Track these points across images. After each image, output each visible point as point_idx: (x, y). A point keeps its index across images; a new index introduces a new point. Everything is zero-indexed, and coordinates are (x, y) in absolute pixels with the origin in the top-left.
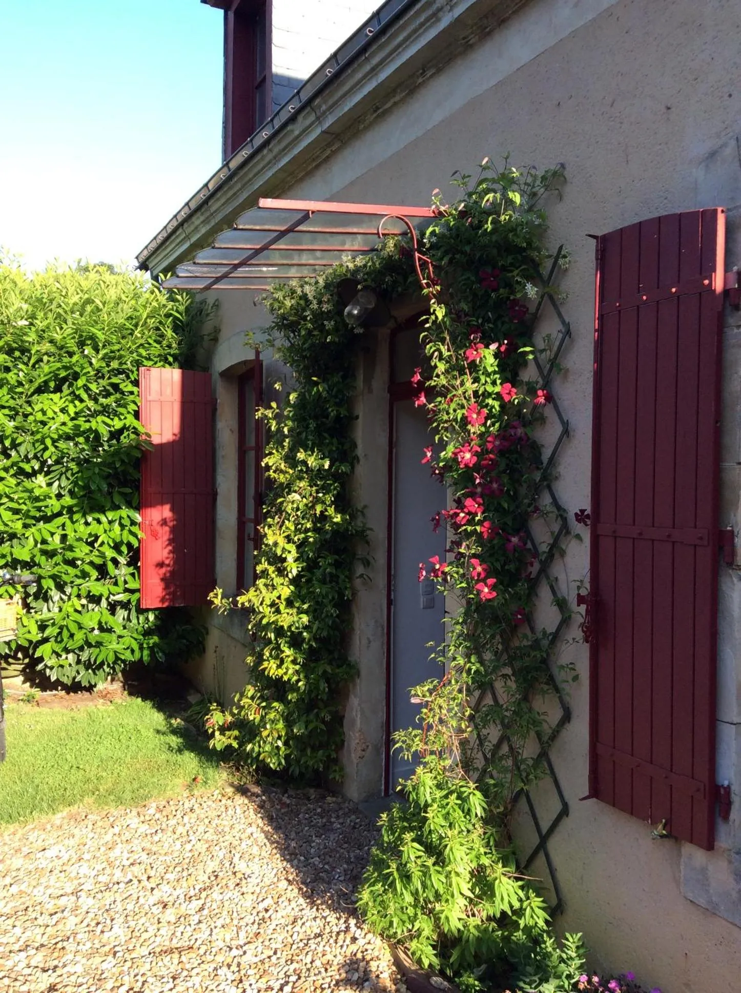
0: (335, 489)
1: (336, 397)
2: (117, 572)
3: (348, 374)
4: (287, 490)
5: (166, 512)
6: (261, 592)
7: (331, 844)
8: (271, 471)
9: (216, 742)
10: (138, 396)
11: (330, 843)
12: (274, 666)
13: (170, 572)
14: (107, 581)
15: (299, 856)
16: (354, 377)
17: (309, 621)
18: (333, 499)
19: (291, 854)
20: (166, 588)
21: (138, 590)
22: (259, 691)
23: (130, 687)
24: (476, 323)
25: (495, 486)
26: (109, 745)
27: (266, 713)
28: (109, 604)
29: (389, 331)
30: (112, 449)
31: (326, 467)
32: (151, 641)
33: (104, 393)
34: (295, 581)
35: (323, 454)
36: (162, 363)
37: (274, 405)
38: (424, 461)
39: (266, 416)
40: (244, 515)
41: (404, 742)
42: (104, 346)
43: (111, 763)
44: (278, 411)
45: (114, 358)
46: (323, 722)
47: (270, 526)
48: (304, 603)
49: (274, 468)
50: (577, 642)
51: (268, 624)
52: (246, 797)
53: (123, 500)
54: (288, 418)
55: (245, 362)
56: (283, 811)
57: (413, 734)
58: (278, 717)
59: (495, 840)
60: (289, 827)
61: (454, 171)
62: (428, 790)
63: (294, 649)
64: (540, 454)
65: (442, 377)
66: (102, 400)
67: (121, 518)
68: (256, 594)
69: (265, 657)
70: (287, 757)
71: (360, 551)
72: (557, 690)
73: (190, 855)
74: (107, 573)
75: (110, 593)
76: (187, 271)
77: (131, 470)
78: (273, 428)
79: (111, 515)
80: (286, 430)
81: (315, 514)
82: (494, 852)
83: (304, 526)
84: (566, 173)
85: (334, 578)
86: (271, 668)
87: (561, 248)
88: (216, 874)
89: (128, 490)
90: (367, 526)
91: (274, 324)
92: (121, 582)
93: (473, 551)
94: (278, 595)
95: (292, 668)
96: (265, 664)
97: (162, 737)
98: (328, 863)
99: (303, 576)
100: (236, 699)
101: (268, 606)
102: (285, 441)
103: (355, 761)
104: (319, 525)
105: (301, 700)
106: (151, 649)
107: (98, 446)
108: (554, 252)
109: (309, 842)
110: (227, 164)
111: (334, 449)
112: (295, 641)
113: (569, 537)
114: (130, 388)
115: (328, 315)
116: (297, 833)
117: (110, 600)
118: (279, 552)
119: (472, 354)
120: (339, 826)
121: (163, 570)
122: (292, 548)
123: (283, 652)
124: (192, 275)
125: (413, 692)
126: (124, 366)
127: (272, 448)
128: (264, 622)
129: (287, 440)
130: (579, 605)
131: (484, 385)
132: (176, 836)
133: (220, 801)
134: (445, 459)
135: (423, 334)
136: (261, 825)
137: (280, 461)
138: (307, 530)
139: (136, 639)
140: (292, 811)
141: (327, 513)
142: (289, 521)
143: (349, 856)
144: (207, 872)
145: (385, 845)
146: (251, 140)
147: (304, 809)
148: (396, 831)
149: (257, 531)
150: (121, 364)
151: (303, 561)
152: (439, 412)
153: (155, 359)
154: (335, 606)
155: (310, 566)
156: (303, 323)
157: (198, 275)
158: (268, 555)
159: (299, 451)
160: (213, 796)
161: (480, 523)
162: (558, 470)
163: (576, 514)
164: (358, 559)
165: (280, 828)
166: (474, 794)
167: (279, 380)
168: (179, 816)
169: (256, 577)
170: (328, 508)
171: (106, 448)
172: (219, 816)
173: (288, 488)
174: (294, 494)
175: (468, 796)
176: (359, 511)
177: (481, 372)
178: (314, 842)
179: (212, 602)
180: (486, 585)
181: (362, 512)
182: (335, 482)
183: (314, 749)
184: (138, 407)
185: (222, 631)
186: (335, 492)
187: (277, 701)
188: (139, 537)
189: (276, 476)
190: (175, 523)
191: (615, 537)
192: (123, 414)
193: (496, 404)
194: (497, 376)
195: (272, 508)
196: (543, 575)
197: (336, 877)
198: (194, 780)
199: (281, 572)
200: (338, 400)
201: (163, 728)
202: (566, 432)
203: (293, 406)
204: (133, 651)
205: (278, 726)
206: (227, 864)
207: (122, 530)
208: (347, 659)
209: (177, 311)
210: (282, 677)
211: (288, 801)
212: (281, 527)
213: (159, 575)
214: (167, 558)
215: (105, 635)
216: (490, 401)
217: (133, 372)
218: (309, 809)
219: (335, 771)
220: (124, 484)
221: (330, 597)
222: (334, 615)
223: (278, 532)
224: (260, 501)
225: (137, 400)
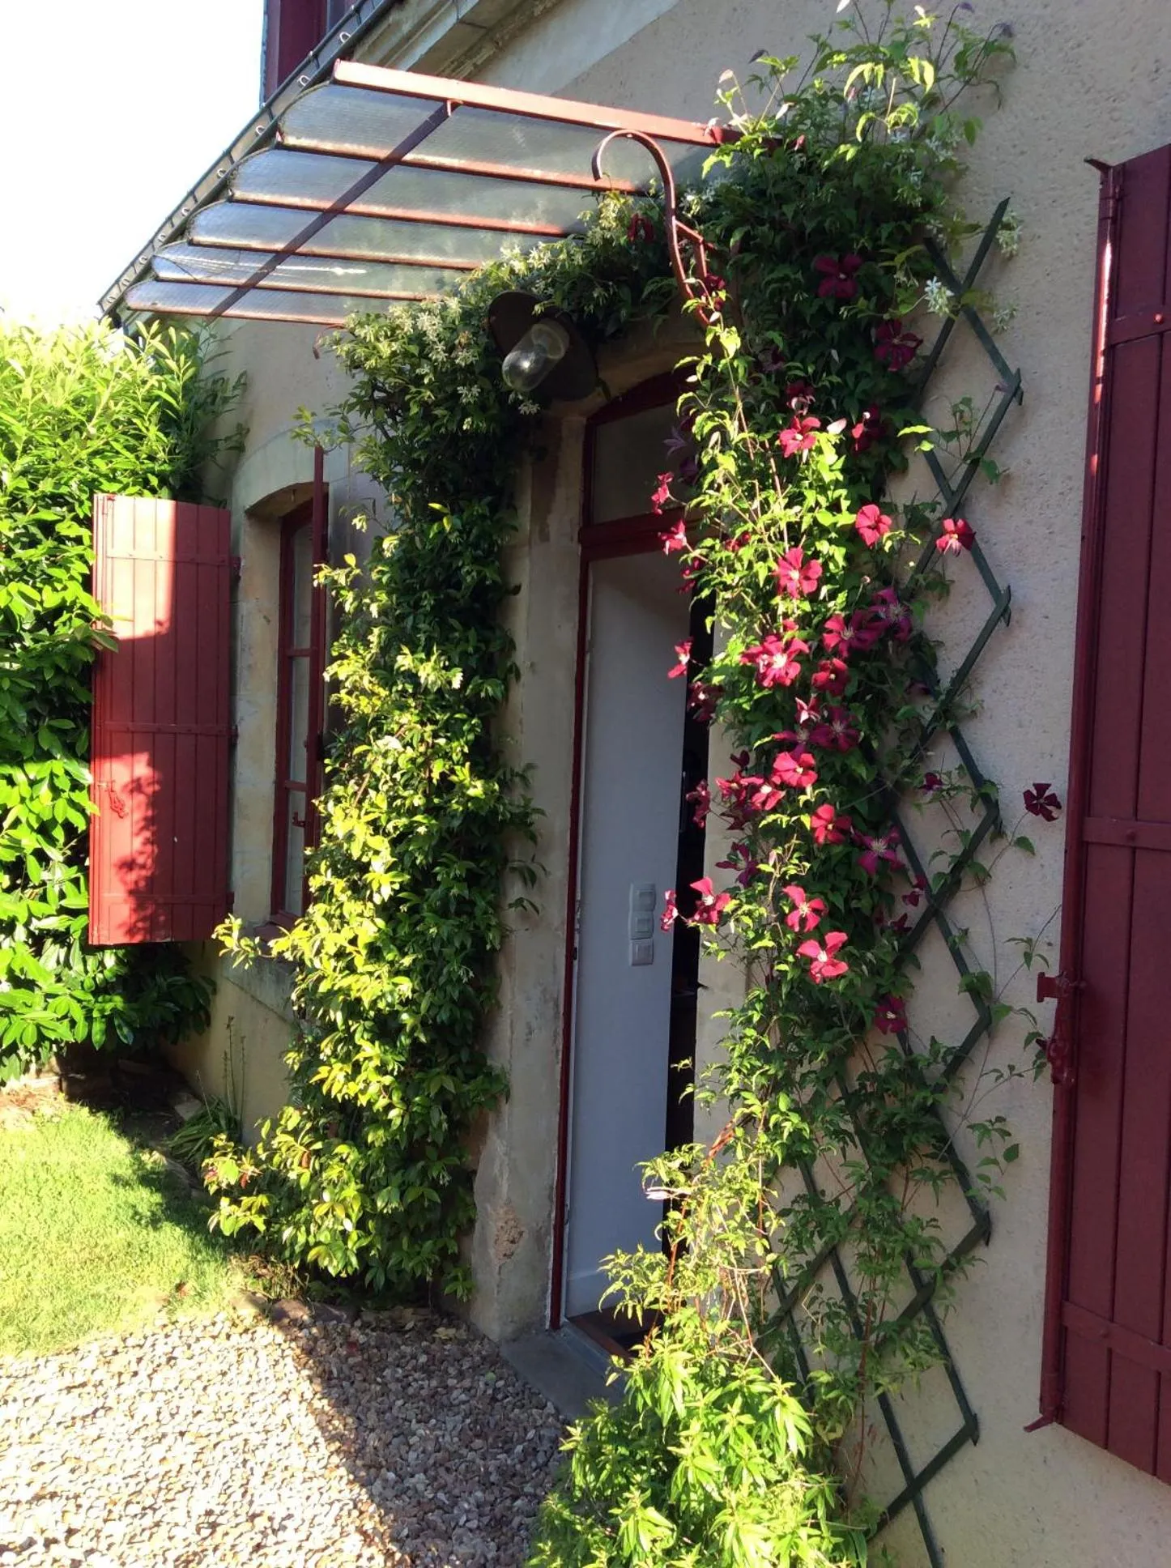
0: (470, 731)
1: (476, 546)
2: (45, 875)
3: (503, 500)
4: (374, 729)
5: (141, 768)
6: (317, 931)
7: (450, 1441)
8: (343, 692)
9: (222, 1218)
10: (91, 547)
11: (447, 1438)
12: (341, 1077)
13: (147, 879)
14: (29, 891)
15: (383, 1471)
16: (513, 508)
17: (414, 991)
18: (466, 750)
19: (368, 1467)
20: (139, 906)
21: (85, 911)
22: (309, 1117)
23: (72, 1082)
24: (801, 374)
25: (838, 727)
26: (17, 1210)
27: (321, 1165)
28: (31, 934)
29: (584, 420)
30: (38, 646)
31: (456, 684)
32: (109, 1007)
33: (24, 539)
34: (387, 910)
35: (449, 659)
36: (137, 488)
37: (350, 559)
38: (673, 674)
39: (335, 582)
40: (288, 777)
41: (627, 1281)
42: (25, 451)
43: (17, 1250)
44: (357, 571)
45: (45, 475)
46: (434, 1184)
47: (338, 800)
48: (404, 954)
49: (348, 684)
50: (1020, 1075)
51: (331, 993)
52: (281, 1328)
53: (58, 744)
54: (378, 585)
55: (294, 489)
56: (351, 1361)
57: (647, 1262)
58: (345, 1176)
59: (827, 1504)
60: (365, 1399)
61: (755, 52)
62: (679, 1388)
63: (382, 1044)
64: (935, 661)
65: (725, 489)
66: (19, 553)
67: (52, 775)
68: (308, 933)
69: (322, 1056)
70: (362, 1253)
71: (519, 854)
72: (962, 1174)
73: (162, 1470)
74: (27, 879)
75: (31, 915)
76: (177, 265)
77: (73, 685)
78: (348, 607)
79: (34, 770)
80: (374, 610)
81: (430, 779)
82: (826, 1534)
83: (408, 802)
84: (1014, 45)
85: (465, 906)
86: (335, 1079)
87: (1003, 206)
88: (212, 1519)
89: (68, 724)
90: (534, 804)
91: (354, 400)
92: (53, 893)
93: (792, 871)
94: (351, 936)
95: (377, 1082)
96: (323, 1071)
97: (121, 1190)
98: (443, 1487)
99: (403, 901)
100: (264, 1132)
101: (330, 957)
102: (372, 632)
103: (496, 1263)
104: (436, 801)
105: (392, 1143)
106: (109, 1020)
107: (12, 640)
108: (985, 219)
109: (404, 1434)
110: (269, 106)
111: (471, 650)
112: (385, 1028)
113: (1001, 844)
114: (75, 530)
115: (468, 374)
116: (380, 1413)
117: (32, 928)
118: (356, 853)
119: (791, 440)
120: (463, 1397)
121: (132, 876)
122: (381, 843)
123: (358, 1048)
124: (186, 276)
125: (648, 1172)
126: (64, 490)
127: (344, 646)
128: (324, 987)
129: (376, 631)
130: (1040, 999)
131: (811, 510)
132: (134, 1425)
133: (228, 1336)
134: (723, 669)
135: (685, 396)
136: (308, 1395)
137: (362, 672)
138: (412, 811)
139: (79, 1001)
140: (369, 1360)
141: (454, 778)
142: (377, 790)
143: (486, 1469)
144: (194, 1515)
145: (578, 1494)
146: (316, 56)
147: (393, 1355)
148: (603, 1468)
149: (312, 810)
150: (57, 485)
151: (403, 870)
152: (713, 569)
153: (125, 480)
154: (467, 961)
155: (420, 881)
156: (413, 389)
157: (199, 277)
158: (332, 856)
159: (399, 652)
160: (214, 1324)
161: (809, 808)
162: (979, 697)
163: (1028, 795)
164: (513, 869)
165: (346, 1402)
166: (784, 1405)
167: (363, 509)
168: (143, 1375)
169: (308, 899)
170: (457, 768)
171: (28, 643)
172: (224, 1374)
173: (377, 725)
174: (388, 738)
175: (771, 1410)
176: (518, 774)
177: (806, 483)
178: (414, 1434)
179: (222, 945)
180: (823, 945)
181: (523, 777)
182: (472, 717)
183: (416, 1237)
184: (90, 568)
185: (242, 988)
186: (471, 737)
187: (344, 1141)
188: (88, 812)
189: (353, 700)
190: (157, 787)
191: (1134, 850)
192: (60, 581)
193: (839, 553)
194: (843, 492)
195: (342, 765)
196: (933, 921)
197: (461, 1522)
198: (179, 1287)
199: (359, 890)
200: (480, 552)
201: (126, 1172)
202: (1003, 612)
203: (389, 562)
204: (73, 1023)
205: (345, 1194)
206: (237, 1496)
207: (54, 799)
208: (485, 1064)
209: (169, 391)
210: (356, 1097)
211: (362, 1339)
212: (361, 802)
213: (125, 883)
214: (141, 853)
215: (22, 994)
216: (823, 546)
217: (81, 503)
218: (403, 1357)
219: (456, 1278)
220: (61, 712)
221: (457, 944)
222: (465, 980)
223: (355, 812)
224: (318, 749)
225: (88, 554)
